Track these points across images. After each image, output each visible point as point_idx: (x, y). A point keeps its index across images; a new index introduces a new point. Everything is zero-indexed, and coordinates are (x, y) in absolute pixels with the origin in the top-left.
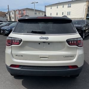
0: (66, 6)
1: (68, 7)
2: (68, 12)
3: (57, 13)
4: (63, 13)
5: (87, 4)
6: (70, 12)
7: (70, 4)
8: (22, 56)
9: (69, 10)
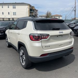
0: (11, 7)
1: (13, 8)
2: (14, 12)
3: (3, 13)
4: (9, 13)
5: (29, 7)
6: (15, 12)
7: (15, 6)
8: (49, 46)
9: (14, 10)
